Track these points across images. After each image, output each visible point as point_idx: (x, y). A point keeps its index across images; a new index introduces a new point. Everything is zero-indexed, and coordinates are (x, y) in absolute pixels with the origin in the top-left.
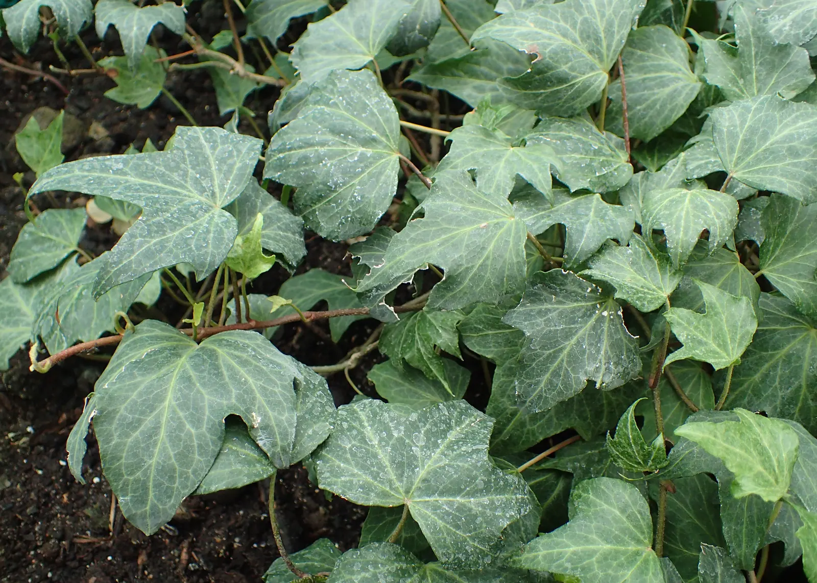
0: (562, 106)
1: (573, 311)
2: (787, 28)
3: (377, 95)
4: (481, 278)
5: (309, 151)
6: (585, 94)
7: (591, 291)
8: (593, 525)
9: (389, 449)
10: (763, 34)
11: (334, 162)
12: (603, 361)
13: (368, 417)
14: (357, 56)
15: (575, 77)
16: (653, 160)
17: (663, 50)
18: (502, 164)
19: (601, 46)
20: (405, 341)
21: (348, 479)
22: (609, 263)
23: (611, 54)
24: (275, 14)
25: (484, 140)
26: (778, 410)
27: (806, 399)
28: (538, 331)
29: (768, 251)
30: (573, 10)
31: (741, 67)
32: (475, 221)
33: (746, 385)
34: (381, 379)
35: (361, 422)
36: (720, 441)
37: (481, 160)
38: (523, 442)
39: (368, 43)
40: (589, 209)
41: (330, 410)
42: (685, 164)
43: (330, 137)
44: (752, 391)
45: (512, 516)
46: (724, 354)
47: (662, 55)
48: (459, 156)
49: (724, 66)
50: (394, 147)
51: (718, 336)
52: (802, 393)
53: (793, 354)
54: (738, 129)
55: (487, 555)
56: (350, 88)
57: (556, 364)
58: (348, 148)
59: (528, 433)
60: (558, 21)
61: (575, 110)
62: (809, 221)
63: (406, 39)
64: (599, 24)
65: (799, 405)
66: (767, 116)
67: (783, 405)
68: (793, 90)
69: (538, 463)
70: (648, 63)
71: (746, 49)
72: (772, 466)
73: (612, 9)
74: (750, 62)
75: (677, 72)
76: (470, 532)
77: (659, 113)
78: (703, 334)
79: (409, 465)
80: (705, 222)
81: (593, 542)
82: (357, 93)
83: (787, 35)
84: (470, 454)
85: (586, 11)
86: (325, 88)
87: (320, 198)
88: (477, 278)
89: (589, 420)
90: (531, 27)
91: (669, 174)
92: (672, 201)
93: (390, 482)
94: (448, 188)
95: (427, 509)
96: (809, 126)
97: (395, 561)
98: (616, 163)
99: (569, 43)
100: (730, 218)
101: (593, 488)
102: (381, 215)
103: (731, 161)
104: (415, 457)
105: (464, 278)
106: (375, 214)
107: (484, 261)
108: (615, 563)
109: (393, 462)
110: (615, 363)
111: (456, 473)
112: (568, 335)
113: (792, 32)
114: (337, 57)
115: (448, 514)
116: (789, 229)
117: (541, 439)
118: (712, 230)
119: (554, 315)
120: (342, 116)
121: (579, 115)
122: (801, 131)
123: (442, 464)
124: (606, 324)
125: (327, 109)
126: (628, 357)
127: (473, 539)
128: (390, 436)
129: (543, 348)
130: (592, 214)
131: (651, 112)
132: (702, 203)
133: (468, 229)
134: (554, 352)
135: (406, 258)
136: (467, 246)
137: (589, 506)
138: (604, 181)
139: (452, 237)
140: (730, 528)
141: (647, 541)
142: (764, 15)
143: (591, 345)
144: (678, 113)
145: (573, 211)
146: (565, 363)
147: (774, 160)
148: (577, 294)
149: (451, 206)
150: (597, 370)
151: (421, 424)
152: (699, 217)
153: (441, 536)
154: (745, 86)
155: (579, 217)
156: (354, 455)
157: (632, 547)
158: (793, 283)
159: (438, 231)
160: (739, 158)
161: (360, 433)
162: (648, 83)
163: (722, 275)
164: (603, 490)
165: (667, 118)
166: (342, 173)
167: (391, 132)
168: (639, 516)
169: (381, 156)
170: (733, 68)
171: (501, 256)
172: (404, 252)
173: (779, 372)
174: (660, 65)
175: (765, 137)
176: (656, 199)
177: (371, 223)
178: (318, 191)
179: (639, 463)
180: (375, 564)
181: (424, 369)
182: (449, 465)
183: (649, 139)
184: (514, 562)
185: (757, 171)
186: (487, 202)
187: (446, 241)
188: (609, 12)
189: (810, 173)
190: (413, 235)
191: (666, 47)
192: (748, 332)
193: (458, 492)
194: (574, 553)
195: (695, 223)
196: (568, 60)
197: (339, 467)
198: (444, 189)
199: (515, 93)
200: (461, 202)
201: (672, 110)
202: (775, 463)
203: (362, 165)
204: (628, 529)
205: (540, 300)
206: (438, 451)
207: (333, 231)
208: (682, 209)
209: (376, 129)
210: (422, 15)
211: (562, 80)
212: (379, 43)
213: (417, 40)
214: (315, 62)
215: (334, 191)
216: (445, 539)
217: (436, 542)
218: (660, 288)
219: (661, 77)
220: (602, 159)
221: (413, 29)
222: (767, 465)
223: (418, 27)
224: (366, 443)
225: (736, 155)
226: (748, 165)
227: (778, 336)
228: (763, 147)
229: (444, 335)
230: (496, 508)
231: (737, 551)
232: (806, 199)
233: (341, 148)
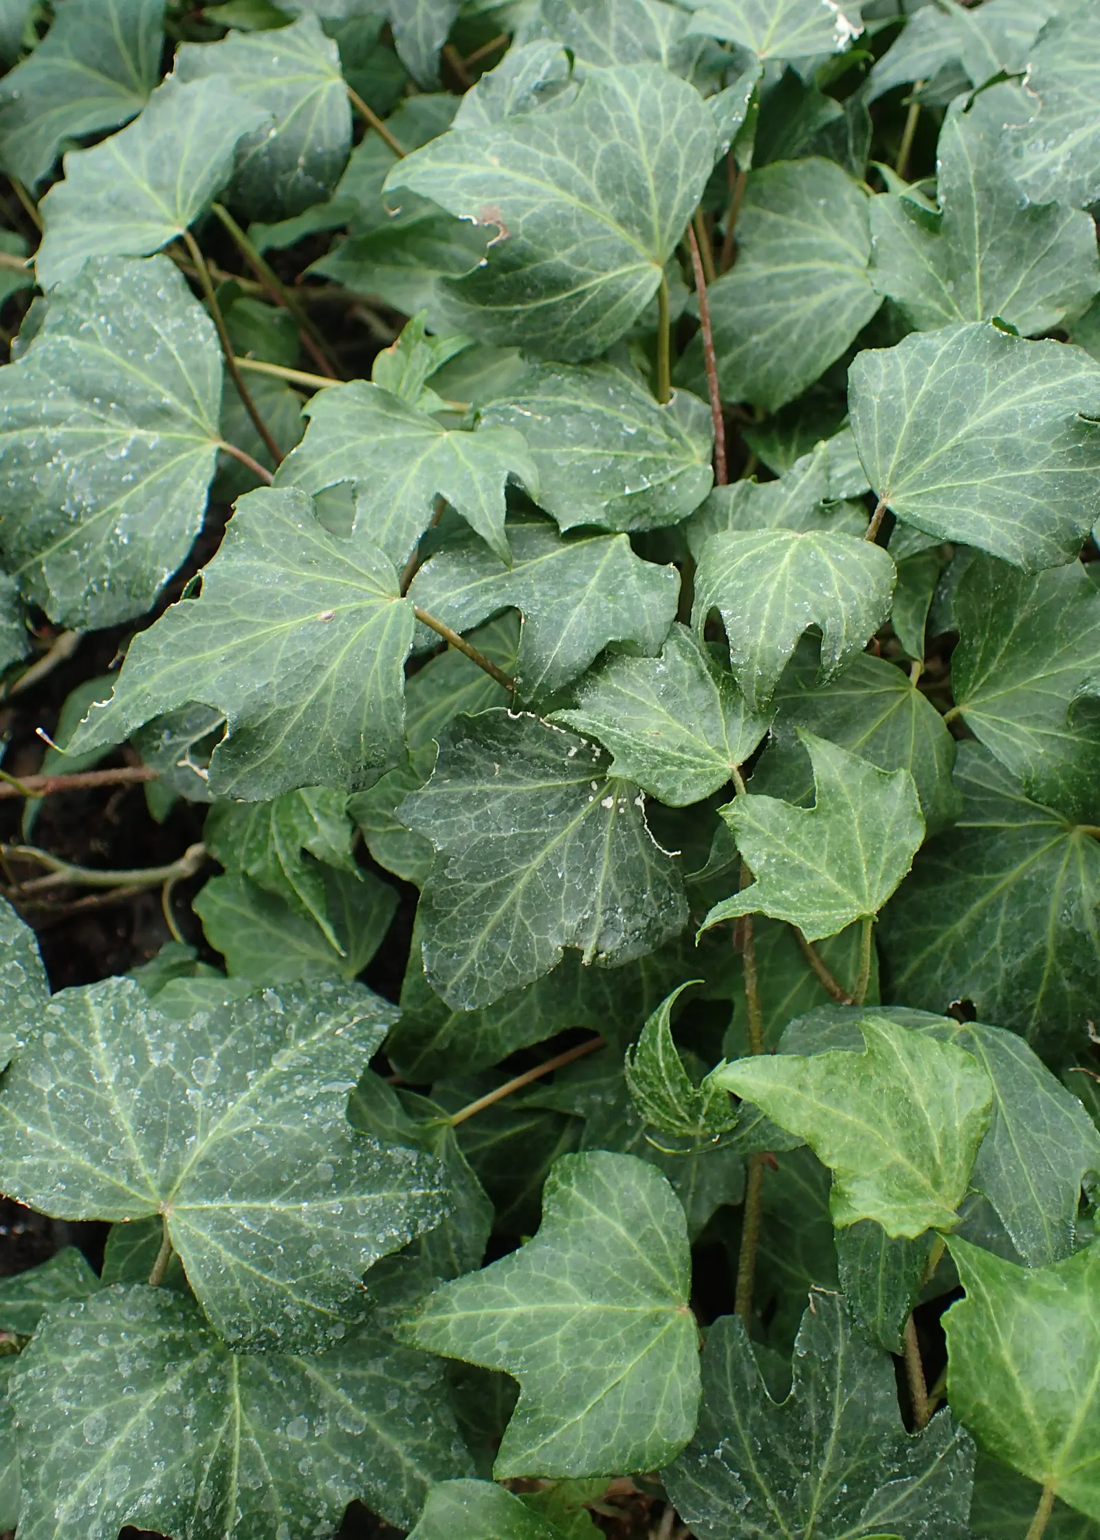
0: (563, 341)
1: (537, 798)
2: (1059, 168)
3: (180, 313)
4: (311, 734)
5: (27, 437)
6: (608, 314)
7: (577, 755)
8: (567, 1256)
9: (136, 1094)
10: (998, 183)
11: (77, 459)
12: (600, 907)
13: (107, 1020)
14: (149, 226)
15: (584, 278)
16: (788, 450)
17: (819, 213)
18: (414, 470)
19: (648, 208)
20: (254, 834)
21: (37, 1160)
22: (617, 693)
23: (669, 226)
24: (33, 132)
25: (383, 416)
26: (999, 998)
27: (1054, 978)
28: (463, 840)
29: (972, 665)
30: (587, 127)
31: (948, 255)
32: (308, 606)
33: (939, 942)
34: (216, 910)
35: (88, 1030)
36: (811, 1098)
37: (368, 462)
38: (478, 1056)
39: (174, 198)
40: (590, 570)
41: (28, 1003)
42: (827, 467)
43: (72, 405)
44: (952, 954)
45: (390, 1240)
46: (851, 897)
47: (816, 222)
48: (321, 452)
49: (912, 253)
50: (212, 426)
51: (841, 857)
52: (1047, 964)
53: (1030, 883)
54: (904, 399)
55: (334, 1323)
56: (123, 297)
57: (499, 912)
58: (106, 430)
59: (485, 1037)
60: (550, 150)
61: (591, 347)
62: (1062, 601)
63: (277, 188)
64: (644, 158)
65: (1042, 989)
66: (965, 371)
67: (1009, 987)
68: (1060, 305)
69: (519, 1093)
70: (786, 242)
71: (959, 215)
72: (926, 1149)
73: (673, 127)
74: (970, 245)
75: (840, 261)
76: (294, 1276)
77: (796, 350)
78: (805, 851)
79: (175, 1130)
80: (815, 608)
81: (564, 1295)
82: (137, 308)
83: (1058, 185)
84: (310, 1104)
85: (616, 131)
86: (74, 296)
87: (48, 538)
88: (304, 733)
89: (611, 1013)
90: (493, 166)
91: (790, 487)
92: (754, 558)
93: (130, 1167)
94: (260, 531)
95: (204, 1226)
96: (1054, 394)
97: (160, 1323)
98: (676, 464)
99: (573, 201)
100: (873, 597)
101: (580, 1174)
102: (164, 580)
103: (884, 471)
104: (190, 1112)
105: (274, 735)
106: (154, 575)
107: (318, 697)
108: (600, 1344)
109: (140, 1122)
110: (626, 910)
111: (272, 1148)
112: (525, 849)
113: (1069, 178)
114: (110, 227)
115: (246, 1237)
116: (1019, 617)
117: (510, 1049)
118: (828, 628)
119: (495, 805)
120: (100, 360)
121: (605, 357)
122: (1033, 405)
123: (245, 1127)
124: (609, 826)
125: (73, 343)
126: (657, 897)
127: (300, 1289)
128: (143, 1063)
129: (471, 877)
130: (593, 582)
131: (781, 349)
132: (817, 563)
133: (289, 624)
134: (496, 885)
135: (156, 688)
136: (285, 662)
137: (567, 1213)
138: (643, 506)
139: (255, 643)
140: (852, 1267)
141: (678, 1293)
142: (1016, 139)
143: (575, 870)
144: (833, 351)
145: (555, 576)
146: (518, 909)
147: (971, 472)
148: (545, 762)
149: (259, 571)
150: (586, 925)
151: (212, 1038)
152: (804, 597)
153: (227, 1286)
154: (957, 296)
155: (567, 588)
156: (57, 1107)
157: (645, 1307)
158: (1022, 737)
159: (226, 626)
160: (901, 464)
161: (80, 1056)
162: (779, 286)
163: (874, 716)
164: (598, 1179)
165: (814, 359)
166: (92, 484)
167: (203, 394)
168: (665, 1240)
169: (178, 447)
170: (931, 257)
171: (355, 686)
172: (151, 673)
173: (1002, 918)
174: (810, 245)
175: (956, 418)
176: (724, 552)
177: (148, 594)
178: (43, 522)
179: (682, 1119)
180: (113, 1332)
181: (287, 894)
182: (261, 1131)
183: (776, 406)
184: (403, 1332)
185: (934, 496)
186: (341, 563)
187: (241, 650)
188: (666, 132)
189: (1042, 502)
190: (172, 637)
191: (827, 207)
192: (904, 848)
193: (274, 1188)
194: (521, 1319)
195: (794, 611)
196: (569, 239)
197: (23, 1134)
198: (250, 533)
199: (465, 311)
200: (284, 564)
201: (822, 345)
202: (936, 1143)
203: (135, 467)
204: (640, 1265)
205: (468, 772)
206: (245, 1096)
207: (75, 610)
208: (772, 579)
209: (172, 388)
210: (310, 135)
211: (556, 283)
212: (196, 198)
213: (300, 187)
214: (66, 238)
215: (76, 524)
216: (237, 1292)
217: (216, 1299)
218: (722, 751)
219: (806, 272)
220: (642, 456)
221: (292, 166)
222: (916, 1148)
223: (301, 160)
224: (88, 1080)
225: (894, 458)
226: (919, 482)
227: (1001, 843)
228: (951, 442)
229: (323, 826)
230: (355, 1224)
231: (867, 1316)
232: (1032, 561)
233: (94, 429)
